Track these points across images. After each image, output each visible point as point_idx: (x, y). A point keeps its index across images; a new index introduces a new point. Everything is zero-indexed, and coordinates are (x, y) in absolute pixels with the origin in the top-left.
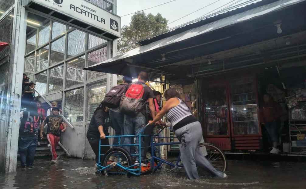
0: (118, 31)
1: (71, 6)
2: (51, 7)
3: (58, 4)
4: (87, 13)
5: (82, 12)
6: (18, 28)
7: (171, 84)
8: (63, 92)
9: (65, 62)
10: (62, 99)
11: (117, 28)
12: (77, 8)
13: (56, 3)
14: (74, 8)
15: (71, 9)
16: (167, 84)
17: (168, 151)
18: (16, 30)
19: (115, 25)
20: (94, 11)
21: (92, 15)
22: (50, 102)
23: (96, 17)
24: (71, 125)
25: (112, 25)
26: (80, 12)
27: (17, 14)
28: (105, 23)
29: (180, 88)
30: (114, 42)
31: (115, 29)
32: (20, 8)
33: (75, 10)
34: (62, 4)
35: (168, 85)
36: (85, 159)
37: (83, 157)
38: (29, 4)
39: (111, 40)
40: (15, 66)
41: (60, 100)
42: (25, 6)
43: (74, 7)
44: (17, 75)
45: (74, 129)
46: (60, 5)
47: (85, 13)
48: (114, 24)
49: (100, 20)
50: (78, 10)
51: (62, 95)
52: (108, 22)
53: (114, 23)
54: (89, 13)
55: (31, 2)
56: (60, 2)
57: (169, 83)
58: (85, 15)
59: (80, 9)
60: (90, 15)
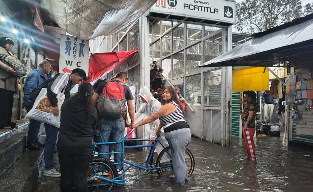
0: (233, 18)
1: (184, 5)
2: (167, 12)
3: (173, 7)
4: (200, 8)
5: (195, 8)
6: (143, 38)
7: (296, 68)
8: (184, 77)
9: (185, 49)
10: (183, 84)
11: (231, 14)
12: (190, 6)
13: (171, 7)
14: (188, 7)
15: (184, 8)
16: (292, 66)
17: (290, 140)
18: (142, 39)
19: (230, 11)
20: (207, 3)
21: (205, 8)
22: (174, 86)
23: (209, 9)
24: (191, 109)
25: (225, 13)
26: (193, 9)
27: (142, 25)
28: (218, 13)
29: (308, 72)
30: (229, 28)
31: (229, 16)
32: (143, 18)
33: (188, 9)
34: (177, 5)
35: (293, 68)
36: (203, 140)
37: (202, 138)
38: (149, 14)
39: (226, 27)
40: (143, 70)
41: (182, 85)
42: (147, 16)
43: (187, 5)
44: (145, 77)
45: (194, 112)
46: (175, 7)
47: (198, 8)
48: (228, 11)
49: (213, 11)
50: (192, 7)
51: (183, 81)
52: (221, 10)
53: (228, 9)
54: (201, 7)
55: (151, 12)
56: (175, 5)
57: (295, 66)
58: (198, 10)
59: (193, 6)
60: (203, 8)
